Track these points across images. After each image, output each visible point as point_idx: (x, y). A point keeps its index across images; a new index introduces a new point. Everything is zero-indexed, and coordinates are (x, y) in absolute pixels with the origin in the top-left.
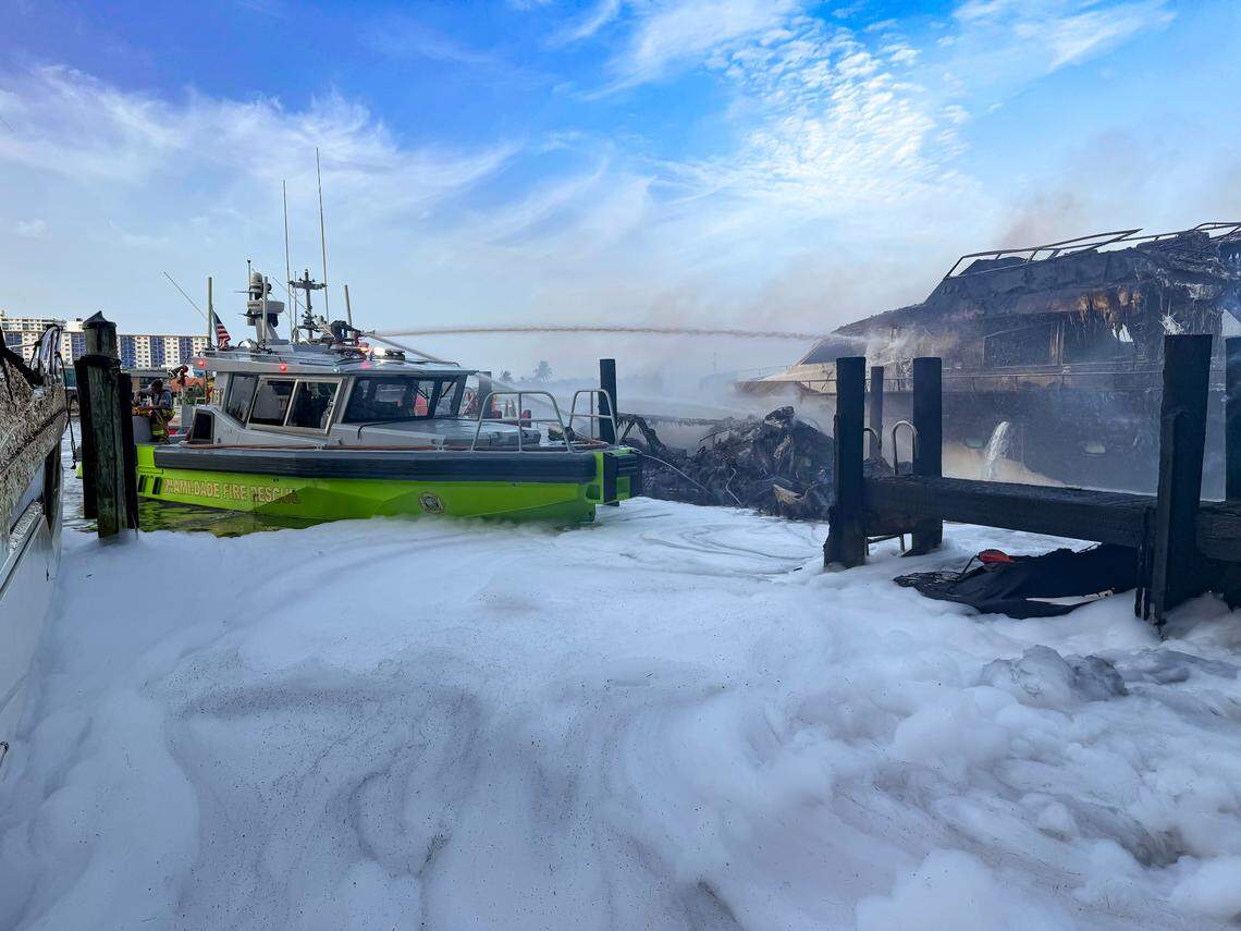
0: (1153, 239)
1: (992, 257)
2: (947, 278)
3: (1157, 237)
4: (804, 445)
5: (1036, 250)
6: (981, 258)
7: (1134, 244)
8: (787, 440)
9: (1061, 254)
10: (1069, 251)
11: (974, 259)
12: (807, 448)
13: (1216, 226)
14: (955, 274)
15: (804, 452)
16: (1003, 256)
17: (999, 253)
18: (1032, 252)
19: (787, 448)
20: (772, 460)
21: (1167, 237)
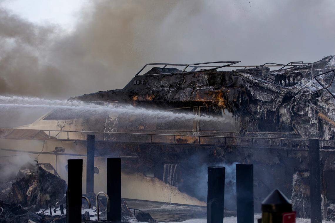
0: (244, 68)
1: (162, 67)
2: (137, 76)
3: (246, 67)
4: (46, 186)
5: (187, 66)
6: (157, 66)
7: (235, 69)
8: (35, 184)
9: (198, 69)
10: (203, 68)
11: (153, 66)
12: (48, 188)
13: (274, 65)
14: (142, 74)
15: (46, 190)
16: (167, 67)
17: (166, 65)
18: (185, 67)
19: (35, 189)
20: (25, 196)
21: (251, 68)
